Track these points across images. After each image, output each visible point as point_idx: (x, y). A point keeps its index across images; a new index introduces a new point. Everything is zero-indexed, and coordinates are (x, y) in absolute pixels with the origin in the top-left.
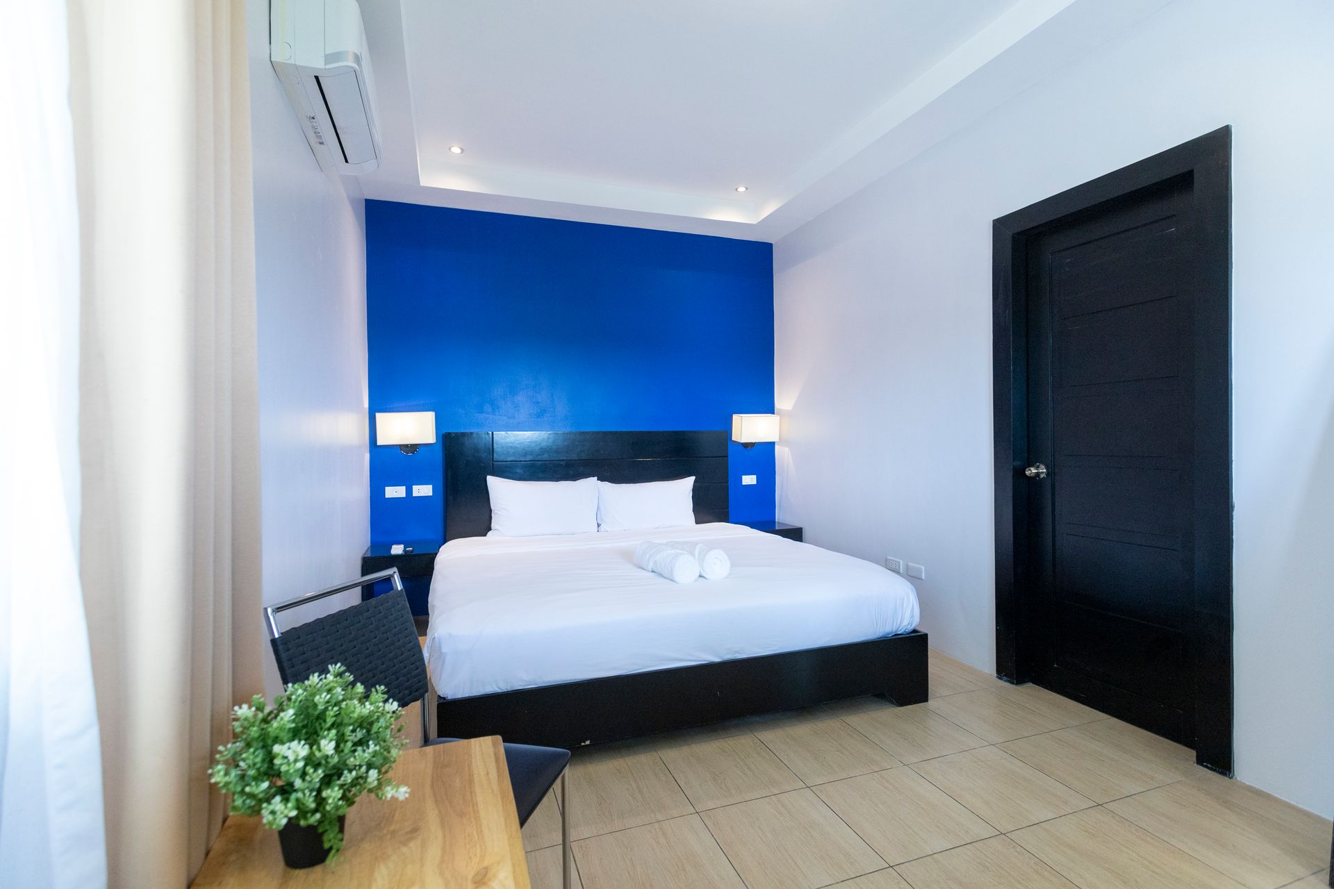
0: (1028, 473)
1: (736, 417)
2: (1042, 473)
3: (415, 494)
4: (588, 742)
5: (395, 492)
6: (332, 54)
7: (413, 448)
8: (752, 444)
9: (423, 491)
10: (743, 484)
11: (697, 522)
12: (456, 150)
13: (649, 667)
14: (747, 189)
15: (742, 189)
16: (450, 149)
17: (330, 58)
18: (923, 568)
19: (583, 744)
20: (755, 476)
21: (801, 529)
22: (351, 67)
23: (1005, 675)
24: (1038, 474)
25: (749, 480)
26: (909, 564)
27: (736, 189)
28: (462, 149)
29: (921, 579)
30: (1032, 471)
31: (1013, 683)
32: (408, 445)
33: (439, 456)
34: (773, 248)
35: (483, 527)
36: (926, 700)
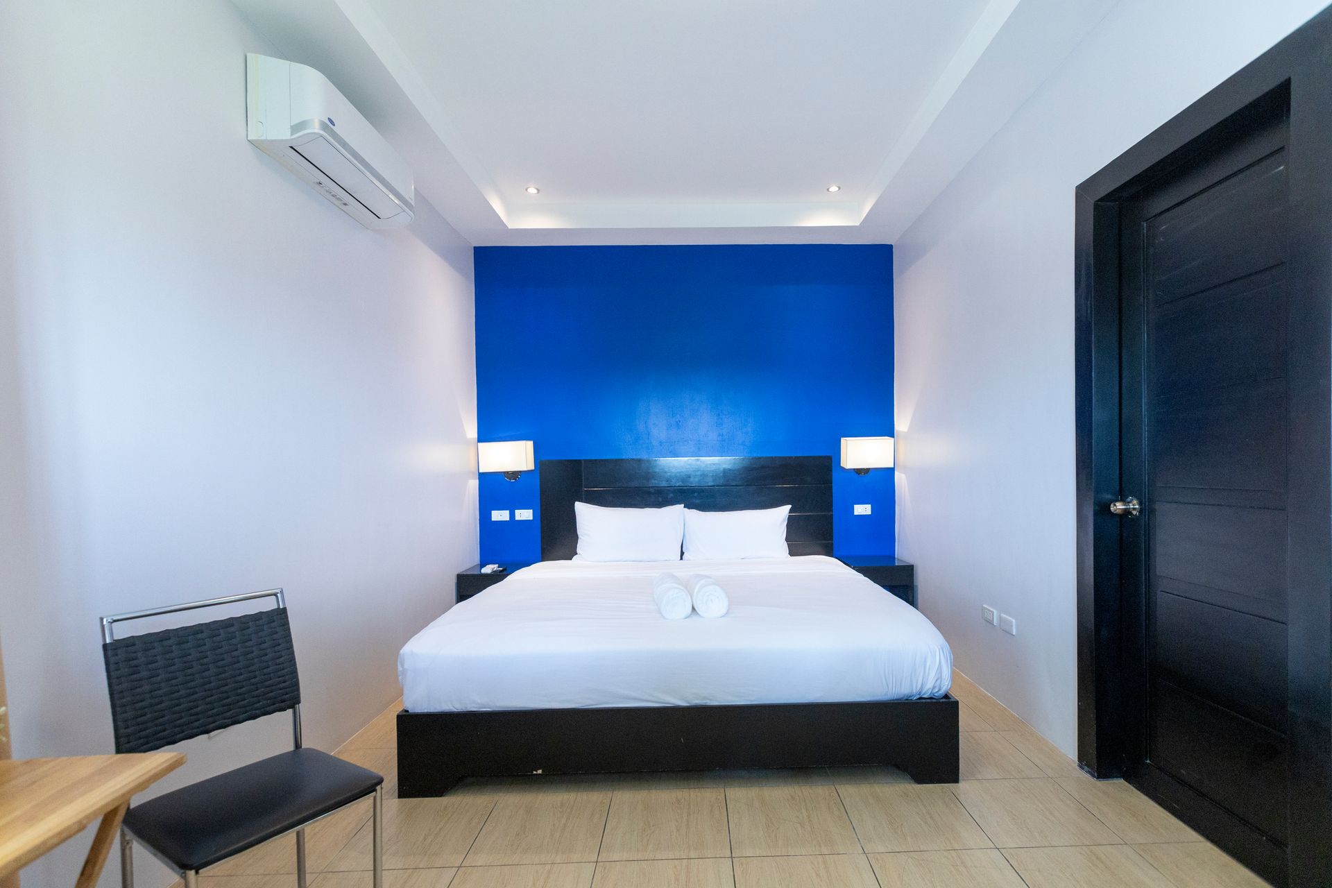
0: (1112, 509)
1: (843, 440)
2: (1134, 509)
3: (517, 518)
4: (540, 772)
5: (499, 515)
6: (296, 125)
7: (515, 475)
8: (867, 471)
9: (525, 515)
10: (855, 514)
11: (792, 554)
12: (532, 191)
13: (604, 703)
14: (839, 188)
15: (834, 189)
16: (526, 190)
17: (296, 128)
18: (1014, 621)
19: (535, 772)
20: (870, 505)
21: (913, 566)
22: (317, 134)
23: (1086, 765)
24: (1127, 512)
25: (862, 510)
26: (1002, 615)
27: (828, 190)
28: (537, 189)
29: (1012, 635)
30: (1119, 507)
31: (1094, 776)
32: (508, 472)
33: (536, 482)
34: (894, 250)
35: (569, 551)
36: (956, 780)
